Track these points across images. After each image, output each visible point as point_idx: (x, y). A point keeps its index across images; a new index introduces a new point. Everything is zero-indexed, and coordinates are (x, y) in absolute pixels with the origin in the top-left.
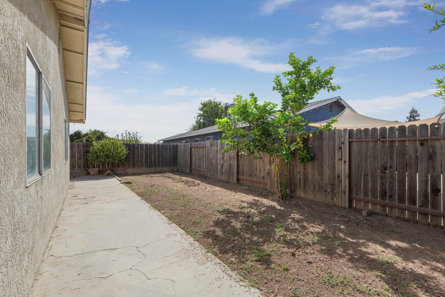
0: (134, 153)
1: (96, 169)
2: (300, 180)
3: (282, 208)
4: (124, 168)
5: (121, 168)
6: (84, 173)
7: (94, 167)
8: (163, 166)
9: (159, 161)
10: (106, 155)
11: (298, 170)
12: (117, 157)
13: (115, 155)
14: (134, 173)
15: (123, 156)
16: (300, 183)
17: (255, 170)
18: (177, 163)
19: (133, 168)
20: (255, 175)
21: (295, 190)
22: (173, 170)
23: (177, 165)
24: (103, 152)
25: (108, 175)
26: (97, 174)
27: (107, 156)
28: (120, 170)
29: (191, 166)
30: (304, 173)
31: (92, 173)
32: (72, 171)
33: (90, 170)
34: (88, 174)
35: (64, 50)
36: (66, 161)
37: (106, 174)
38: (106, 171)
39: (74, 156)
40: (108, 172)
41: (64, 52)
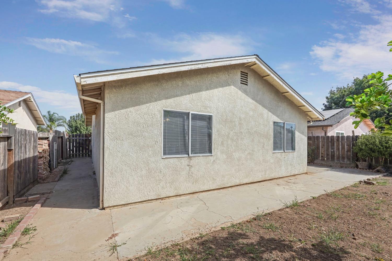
1: (366, 163)
6: (353, 165)
7: (365, 161)
25: (378, 171)
26: (366, 168)
32: (342, 162)
33: (358, 163)
34: (357, 166)
35: (263, 77)
36: (285, 151)
37: (376, 170)
38: (377, 167)
39: (343, 148)
40: (378, 168)
41: (264, 78)
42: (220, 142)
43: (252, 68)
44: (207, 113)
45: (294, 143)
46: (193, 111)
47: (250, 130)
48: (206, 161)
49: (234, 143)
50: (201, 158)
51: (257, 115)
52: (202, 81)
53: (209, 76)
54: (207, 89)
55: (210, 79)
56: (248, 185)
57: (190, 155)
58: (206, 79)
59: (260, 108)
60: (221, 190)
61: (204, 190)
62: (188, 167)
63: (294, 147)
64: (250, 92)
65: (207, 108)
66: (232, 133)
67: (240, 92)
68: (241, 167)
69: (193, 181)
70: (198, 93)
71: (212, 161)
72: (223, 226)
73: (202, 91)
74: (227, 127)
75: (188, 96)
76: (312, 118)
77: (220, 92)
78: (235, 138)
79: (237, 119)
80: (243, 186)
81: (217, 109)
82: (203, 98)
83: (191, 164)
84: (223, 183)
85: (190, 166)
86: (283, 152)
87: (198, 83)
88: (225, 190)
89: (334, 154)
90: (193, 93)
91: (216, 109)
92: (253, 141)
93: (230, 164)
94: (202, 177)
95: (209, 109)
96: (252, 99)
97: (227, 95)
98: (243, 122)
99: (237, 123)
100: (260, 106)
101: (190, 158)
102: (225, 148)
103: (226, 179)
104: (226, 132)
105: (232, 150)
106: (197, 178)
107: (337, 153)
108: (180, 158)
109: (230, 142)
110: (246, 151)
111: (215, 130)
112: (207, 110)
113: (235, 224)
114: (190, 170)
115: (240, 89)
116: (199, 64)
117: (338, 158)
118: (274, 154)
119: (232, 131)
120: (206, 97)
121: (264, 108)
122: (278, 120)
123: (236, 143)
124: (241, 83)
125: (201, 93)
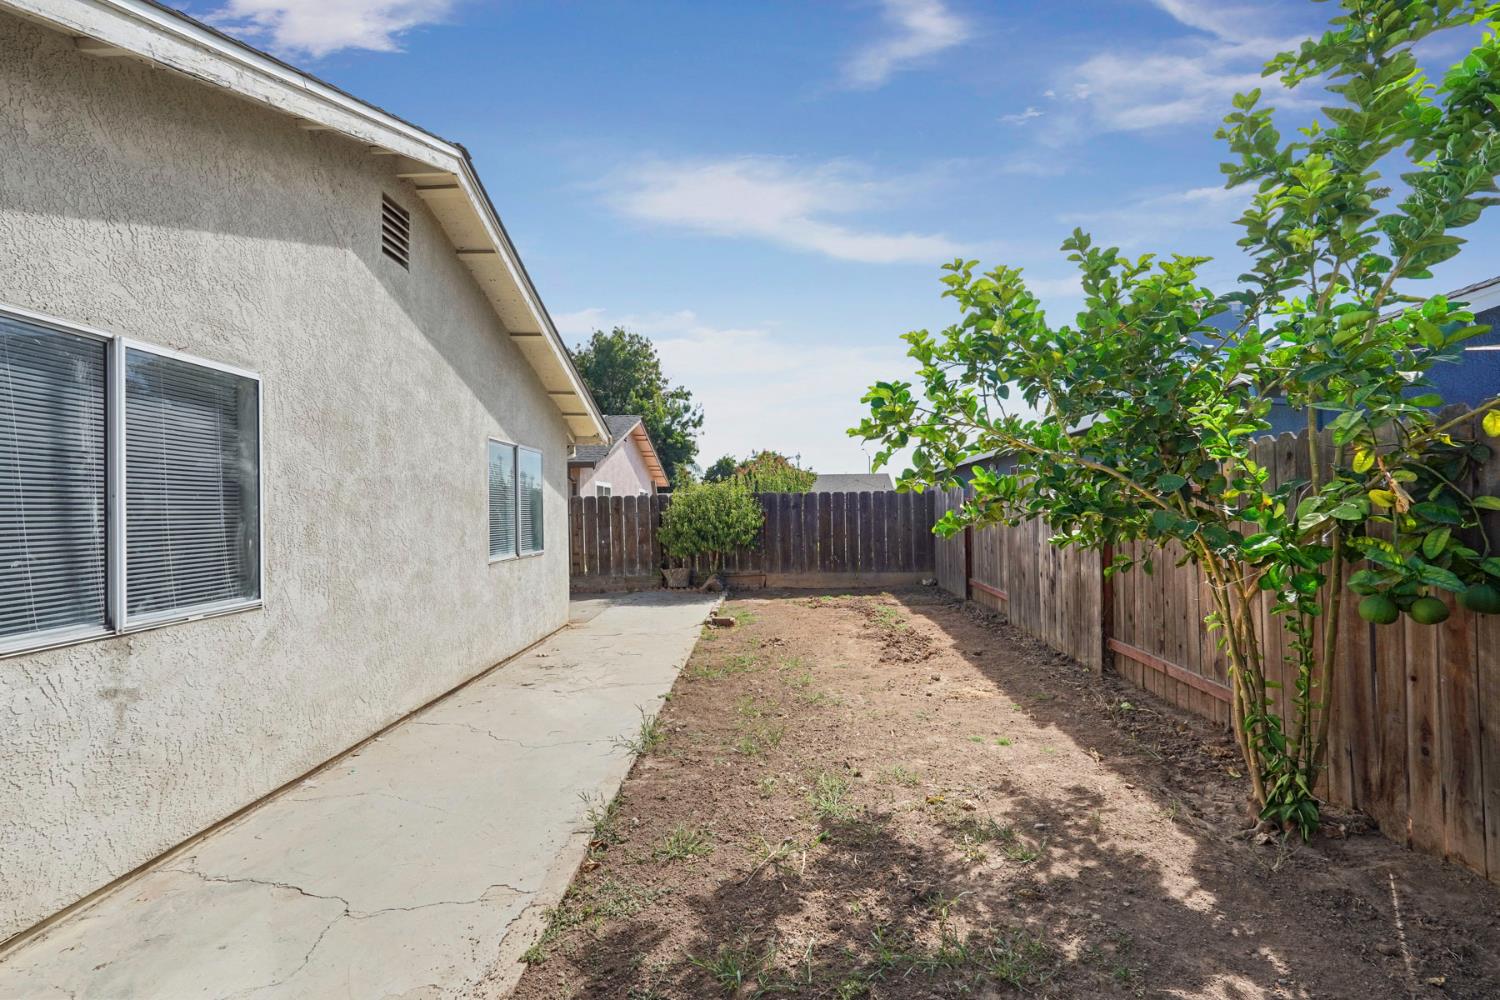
0: (785, 521)
1: (683, 572)
2: (1426, 731)
3: (1203, 901)
4: (758, 571)
5: (750, 571)
6: (656, 581)
7: (681, 566)
8: (883, 567)
9: (867, 549)
10: (699, 532)
11: (1409, 657)
12: (729, 535)
13: (720, 532)
14: (786, 588)
15: (746, 532)
16: (1426, 752)
17: (1179, 621)
18: (933, 559)
19: (782, 572)
20: (1180, 646)
21: (1393, 785)
22: (919, 582)
23: (933, 568)
24: (690, 521)
25: (710, 589)
26: (685, 584)
27: (701, 534)
28: (747, 576)
29: (969, 574)
30: (1457, 691)
31: (671, 582)
32: (629, 575)
33: (667, 573)
34: (664, 583)
35: (458, 252)
36: (522, 554)
37: (705, 586)
38: (707, 578)
39: (631, 531)
40: (710, 581)
41: (462, 257)
42: (301, 529)
43: (422, 197)
44: (230, 364)
45: (539, 522)
46: (137, 333)
47: (418, 471)
48: (225, 645)
49: (361, 529)
50: (198, 628)
51: (442, 406)
52: (195, 165)
53: (237, 156)
54: (226, 226)
55: (245, 173)
56: (415, 720)
57: (124, 621)
58: (222, 163)
59: (451, 376)
60: (308, 782)
61: (219, 819)
62: (106, 709)
63: (539, 536)
64: (416, 300)
65: (228, 334)
66: (350, 479)
67: (383, 291)
68: (391, 642)
69: (143, 789)
70: (175, 234)
71: (264, 633)
72: (522, 951)
73: (196, 226)
74: (329, 452)
75: (97, 226)
76: (575, 438)
77: (295, 264)
78: (364, 504)
79: (369, 417)
80: (399, 729)
81: (282, 353)
82: (205, 268)
83: (128, 684)
84: (316, 742)
85: (122, 698)
86: (514, 560)
87: (170, 171)
88: (326, 774)
89: (609, 551)
90: (140, 222)
91: (275, 351)
92: (429, 518)
93: (344, 637)
94: (205, 741)
95: (239, 344)
96: (425, 334)
97: (327, 289)
98: (393, 432)
99: (372, 437)
100: (450, 369)
101: (124, 640)
102: (321, 561)
103: (328, 717)
104: (325, 477)
105: (352, 566)
106: (176, 758)
107: (617, 550)
108: (43, 658)
109: (342, 527)
110: (405, 567)
111: (273, 462)
112: (227, 347)
113: (555, 907)
114: (120, 724)
115: (381, 276)
116: (220, 55)
117: (619, 564)
118: (494, 570)
119: (351, 470)
120: (226, 271)
121: (461, 381)
122: (501, 435)
123: (369, 530)
124: (385, 250)
125: (191, 236)
